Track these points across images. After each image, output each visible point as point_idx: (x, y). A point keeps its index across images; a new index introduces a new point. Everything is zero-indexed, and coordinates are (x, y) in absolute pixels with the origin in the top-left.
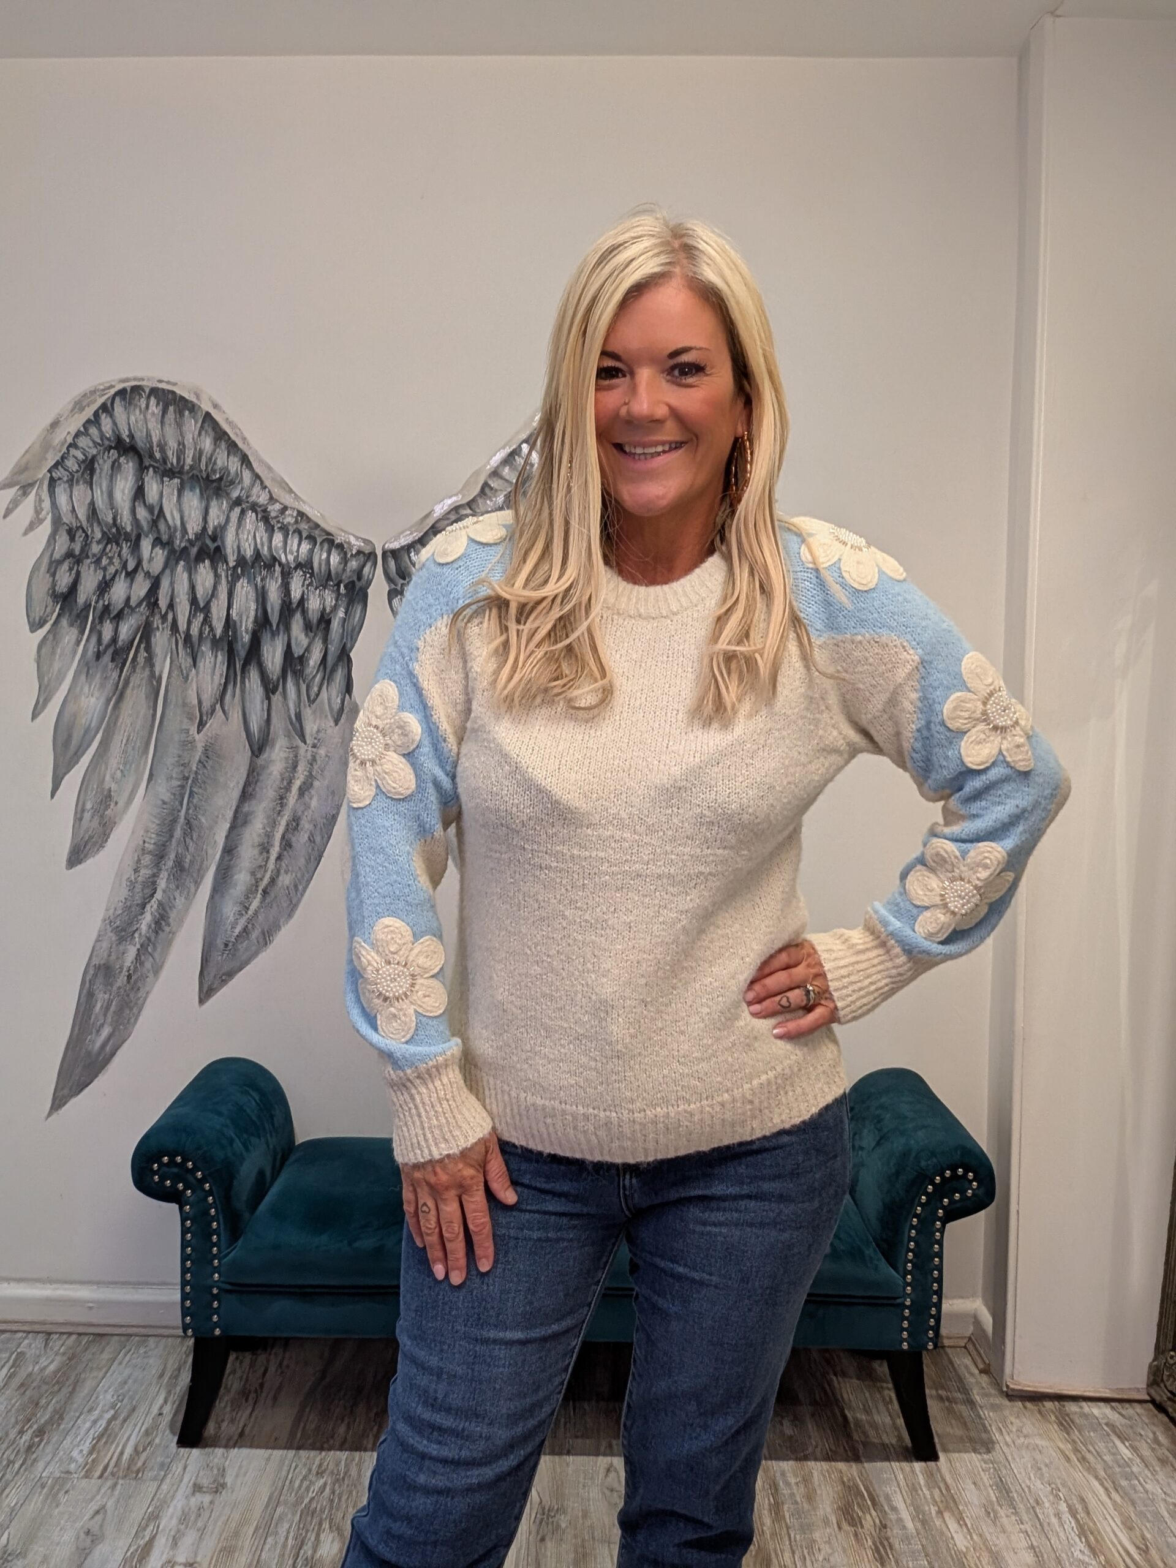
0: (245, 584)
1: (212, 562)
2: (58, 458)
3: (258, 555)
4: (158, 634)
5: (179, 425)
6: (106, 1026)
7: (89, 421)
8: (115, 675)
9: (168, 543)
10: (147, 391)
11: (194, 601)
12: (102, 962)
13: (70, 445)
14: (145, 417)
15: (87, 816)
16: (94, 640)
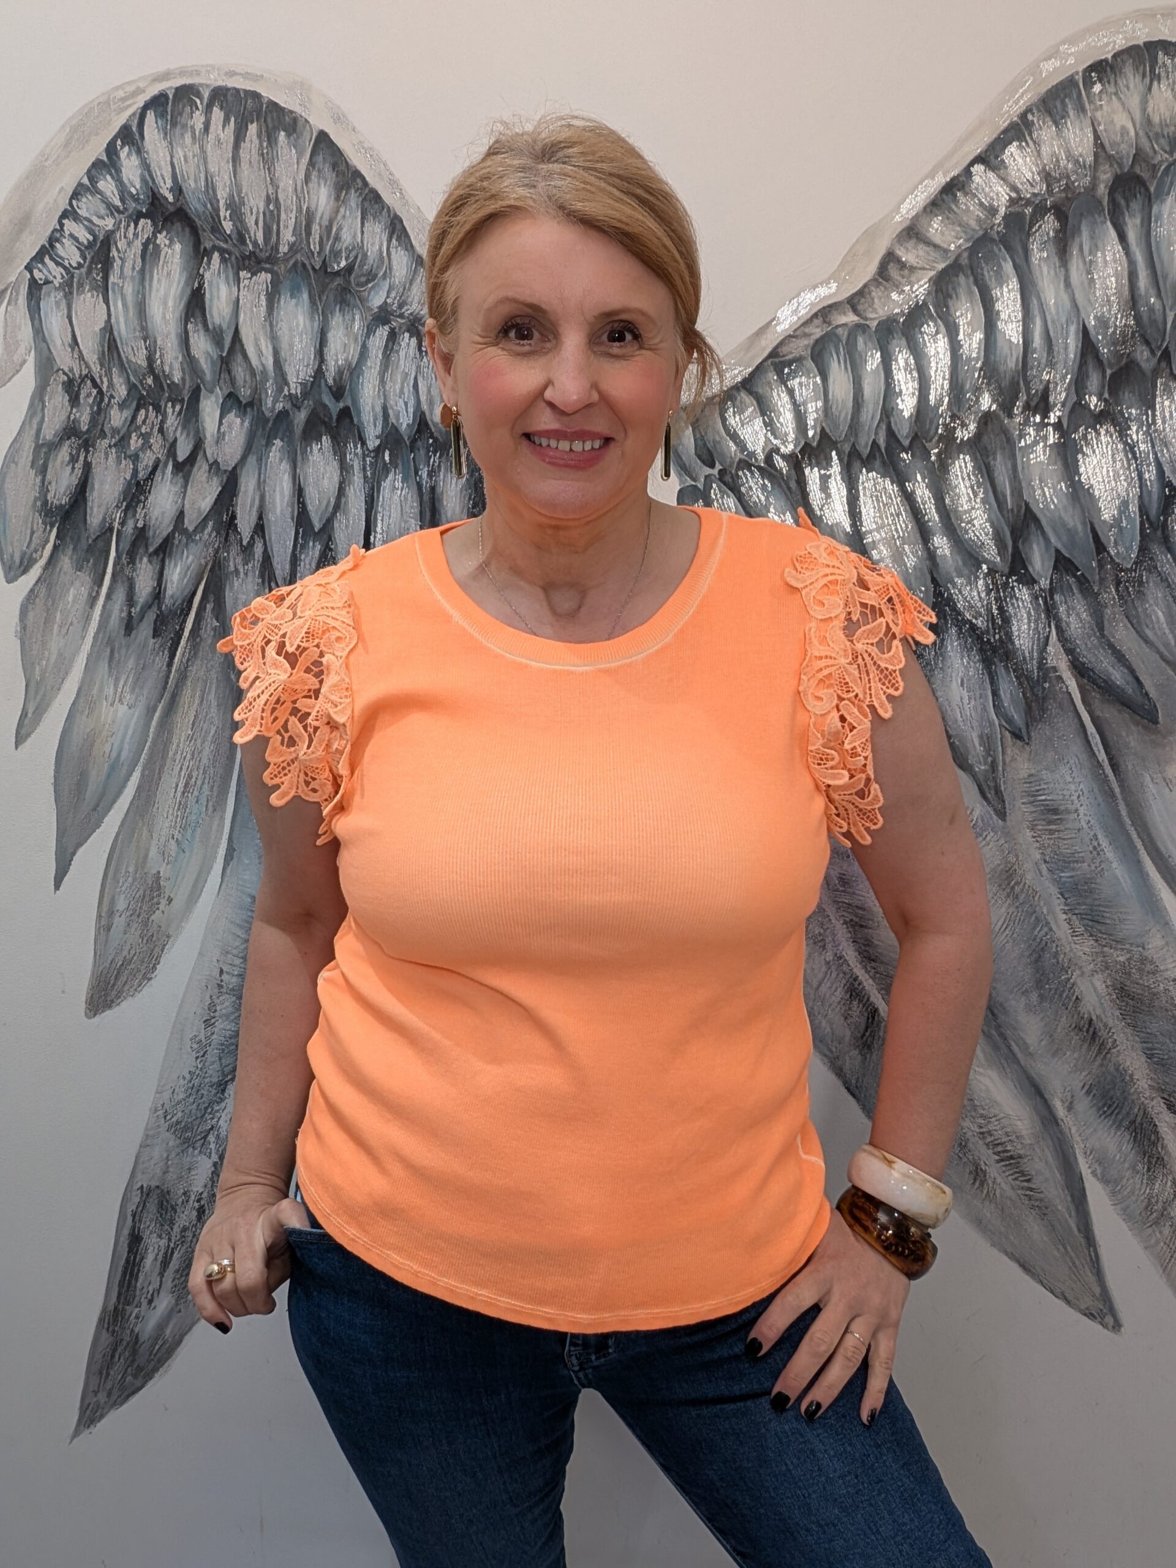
0: (398, 484)
1: (335, 439)
2: (43, 240)
3: (422, 424)
4: (236, 584)
5: (268, 161)
6: (163, 1294)
7: (97, 165)
8: (161, 661)
9: (250, 404)
10: (206, 95)
11: (302, 518)
12: (154, 1184)
13: (65, 215)
14: (202, 148)
15: (119, 922)
16: (120, 595)
